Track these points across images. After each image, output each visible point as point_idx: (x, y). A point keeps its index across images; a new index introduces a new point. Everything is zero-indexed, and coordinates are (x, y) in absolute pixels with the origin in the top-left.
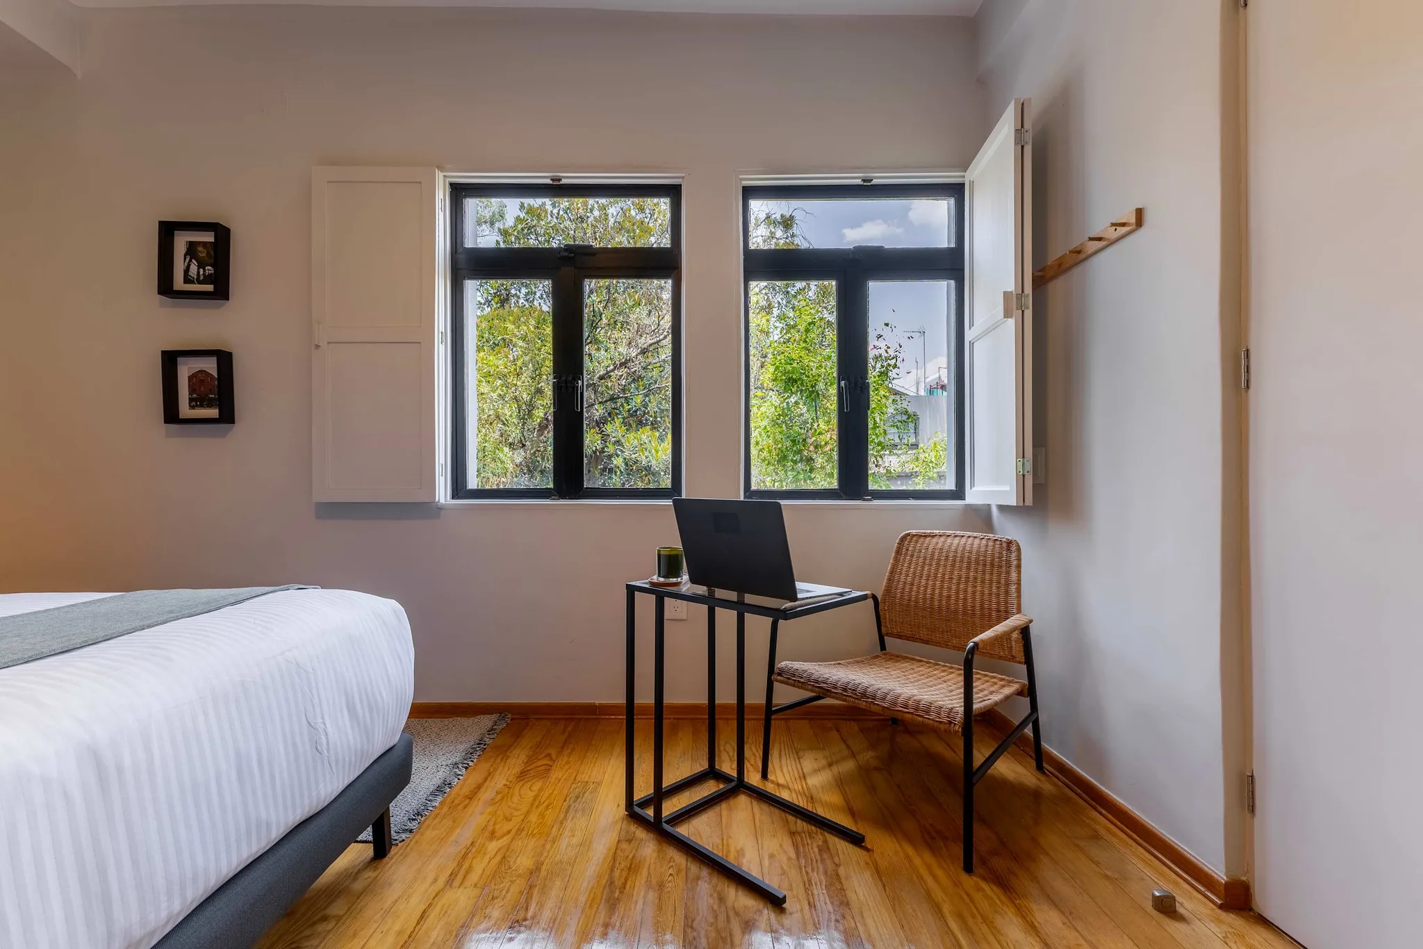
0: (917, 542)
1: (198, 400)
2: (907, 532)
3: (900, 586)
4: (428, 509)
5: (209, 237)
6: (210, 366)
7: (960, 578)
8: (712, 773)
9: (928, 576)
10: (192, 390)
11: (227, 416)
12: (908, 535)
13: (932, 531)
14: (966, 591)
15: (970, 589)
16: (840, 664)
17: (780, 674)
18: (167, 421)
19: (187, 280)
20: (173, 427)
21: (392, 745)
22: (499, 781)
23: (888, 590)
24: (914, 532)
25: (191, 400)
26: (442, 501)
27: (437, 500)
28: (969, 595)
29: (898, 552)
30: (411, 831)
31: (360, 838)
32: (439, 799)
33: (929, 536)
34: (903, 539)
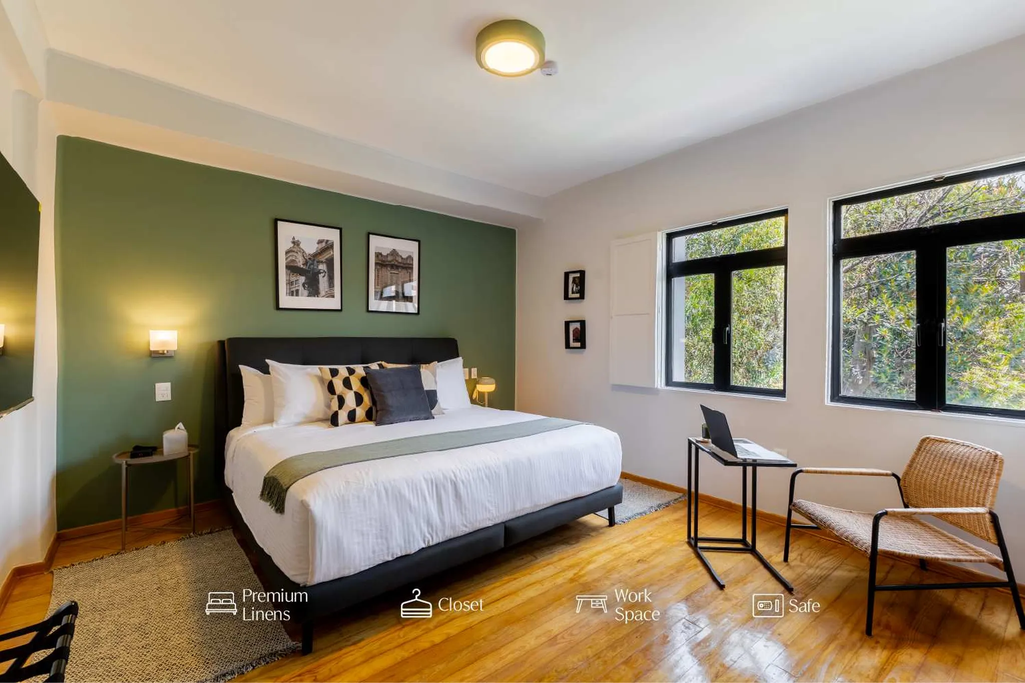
0: (933, 445)
1: (575, 340)
2: (928, 436)
3: (916, 472)
4: (651, 391)
5: (578, 275)
6: (578, 325)
7: (956, 474)
8: (743, 541)
9: (935, 469)
10: (574, 335)
11: (583, 346)
12: (928, 438)
13: (947, 438)
14: (958, 484)
15: (961, 484)
16: (851, 512)
17: (794, 506)
18: (566, 348)
19: (573, 293)
20: (568, 350)
21: (612, 485)
22: (666, 519)
23: (906, 474)
24: (932, 436)
25: (573, 340)
26: (659, 387)
27: (656, 387)
28: (961, 488)
29: (919, 449)
30: (624, 522)
31: (597, 513)
32: (639, 516)
33: (944, 442)
34: (924, 441)
